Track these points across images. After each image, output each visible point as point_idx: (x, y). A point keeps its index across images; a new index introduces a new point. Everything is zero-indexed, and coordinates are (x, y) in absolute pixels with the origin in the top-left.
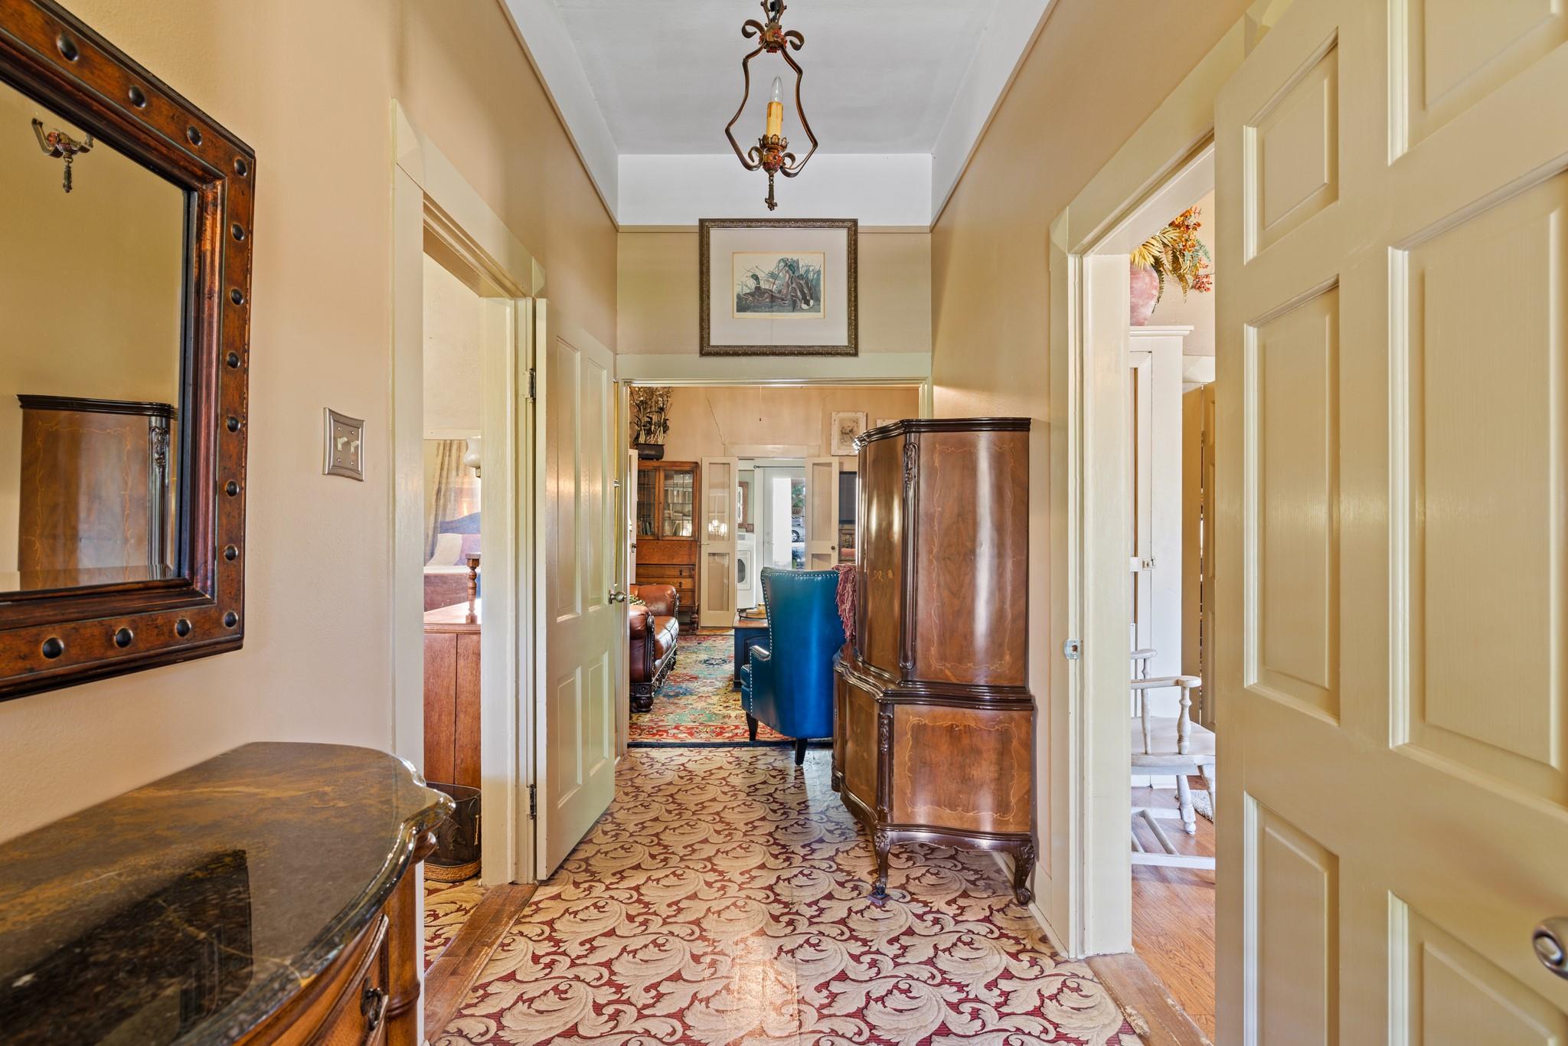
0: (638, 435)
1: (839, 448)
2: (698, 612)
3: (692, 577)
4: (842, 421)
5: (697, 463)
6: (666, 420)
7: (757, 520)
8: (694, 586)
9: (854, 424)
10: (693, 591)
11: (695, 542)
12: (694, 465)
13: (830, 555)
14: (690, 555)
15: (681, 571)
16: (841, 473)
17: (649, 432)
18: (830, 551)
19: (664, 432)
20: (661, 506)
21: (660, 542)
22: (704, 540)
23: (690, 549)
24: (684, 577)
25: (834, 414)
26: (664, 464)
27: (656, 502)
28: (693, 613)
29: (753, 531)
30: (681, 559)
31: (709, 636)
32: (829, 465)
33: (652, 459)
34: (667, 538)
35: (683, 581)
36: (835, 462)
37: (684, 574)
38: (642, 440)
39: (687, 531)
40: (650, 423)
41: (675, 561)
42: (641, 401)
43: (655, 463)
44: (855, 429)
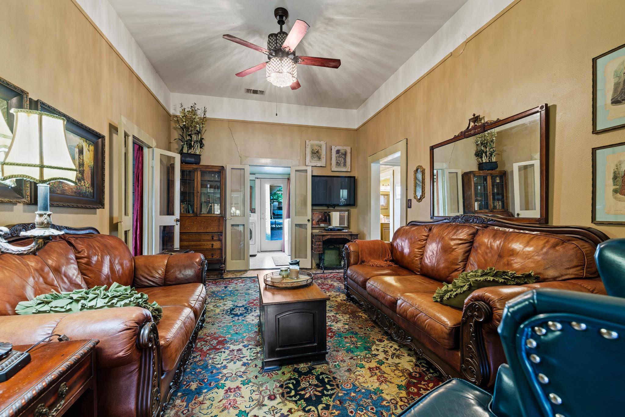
0: (183, 148)
1: (310, 162)
2: (225, 263)
3: (220, 240)
4: (312, 146)
5: (223, 167)
6: (202, 139)
7: (257, 207)
8: (222, 246)
9: (319, 148)
10: (221, 249)
11: (222, 218)
12: (220, 168)
13: (306, 225)
14: (219, 226)
15: (213, 237)
16: (312, 176)
17: (190, 147)
18: (307, 222)
19: (201, 147)
20: (199, 194)
21: (198, 218)
22: (228, 217)
23: (219, 221)
24: (215, 241)
25: (307, 141)
26: (200, 167)
27: (195, 192)
28: (222, 264)
29: (255, 212)
30: (213, 228)
31: (232, 279)
32: (306, 171)
33: (192, 164)
34: (203, 215)
35: (214, 243)
36: (309, 169)
37: (215, 238)
38: (185, 151)
39: (217, 210)
40: (191, 141)
41: (208, 230)
42: (184, 125)
43: (194, 166)
44: (320, 151)
